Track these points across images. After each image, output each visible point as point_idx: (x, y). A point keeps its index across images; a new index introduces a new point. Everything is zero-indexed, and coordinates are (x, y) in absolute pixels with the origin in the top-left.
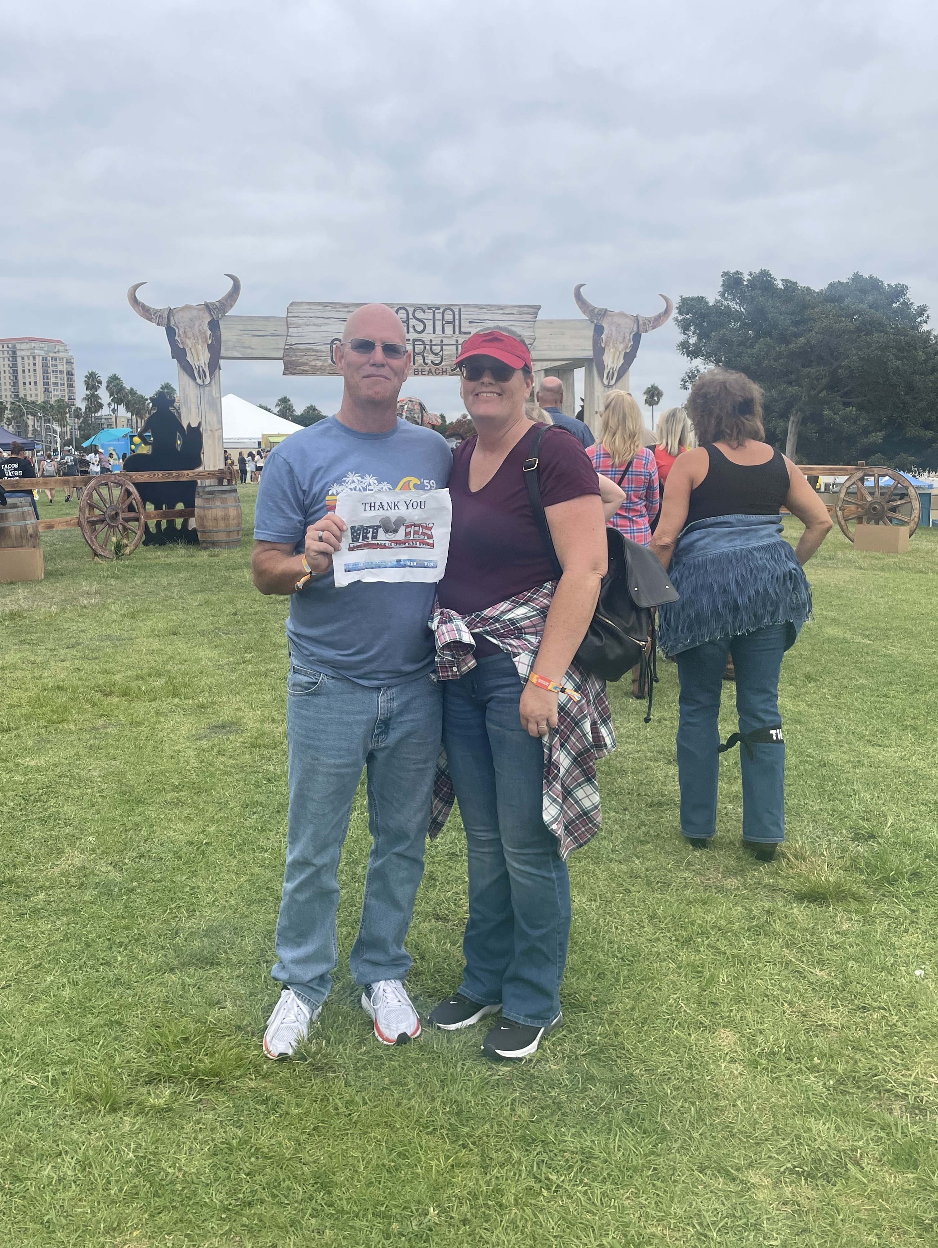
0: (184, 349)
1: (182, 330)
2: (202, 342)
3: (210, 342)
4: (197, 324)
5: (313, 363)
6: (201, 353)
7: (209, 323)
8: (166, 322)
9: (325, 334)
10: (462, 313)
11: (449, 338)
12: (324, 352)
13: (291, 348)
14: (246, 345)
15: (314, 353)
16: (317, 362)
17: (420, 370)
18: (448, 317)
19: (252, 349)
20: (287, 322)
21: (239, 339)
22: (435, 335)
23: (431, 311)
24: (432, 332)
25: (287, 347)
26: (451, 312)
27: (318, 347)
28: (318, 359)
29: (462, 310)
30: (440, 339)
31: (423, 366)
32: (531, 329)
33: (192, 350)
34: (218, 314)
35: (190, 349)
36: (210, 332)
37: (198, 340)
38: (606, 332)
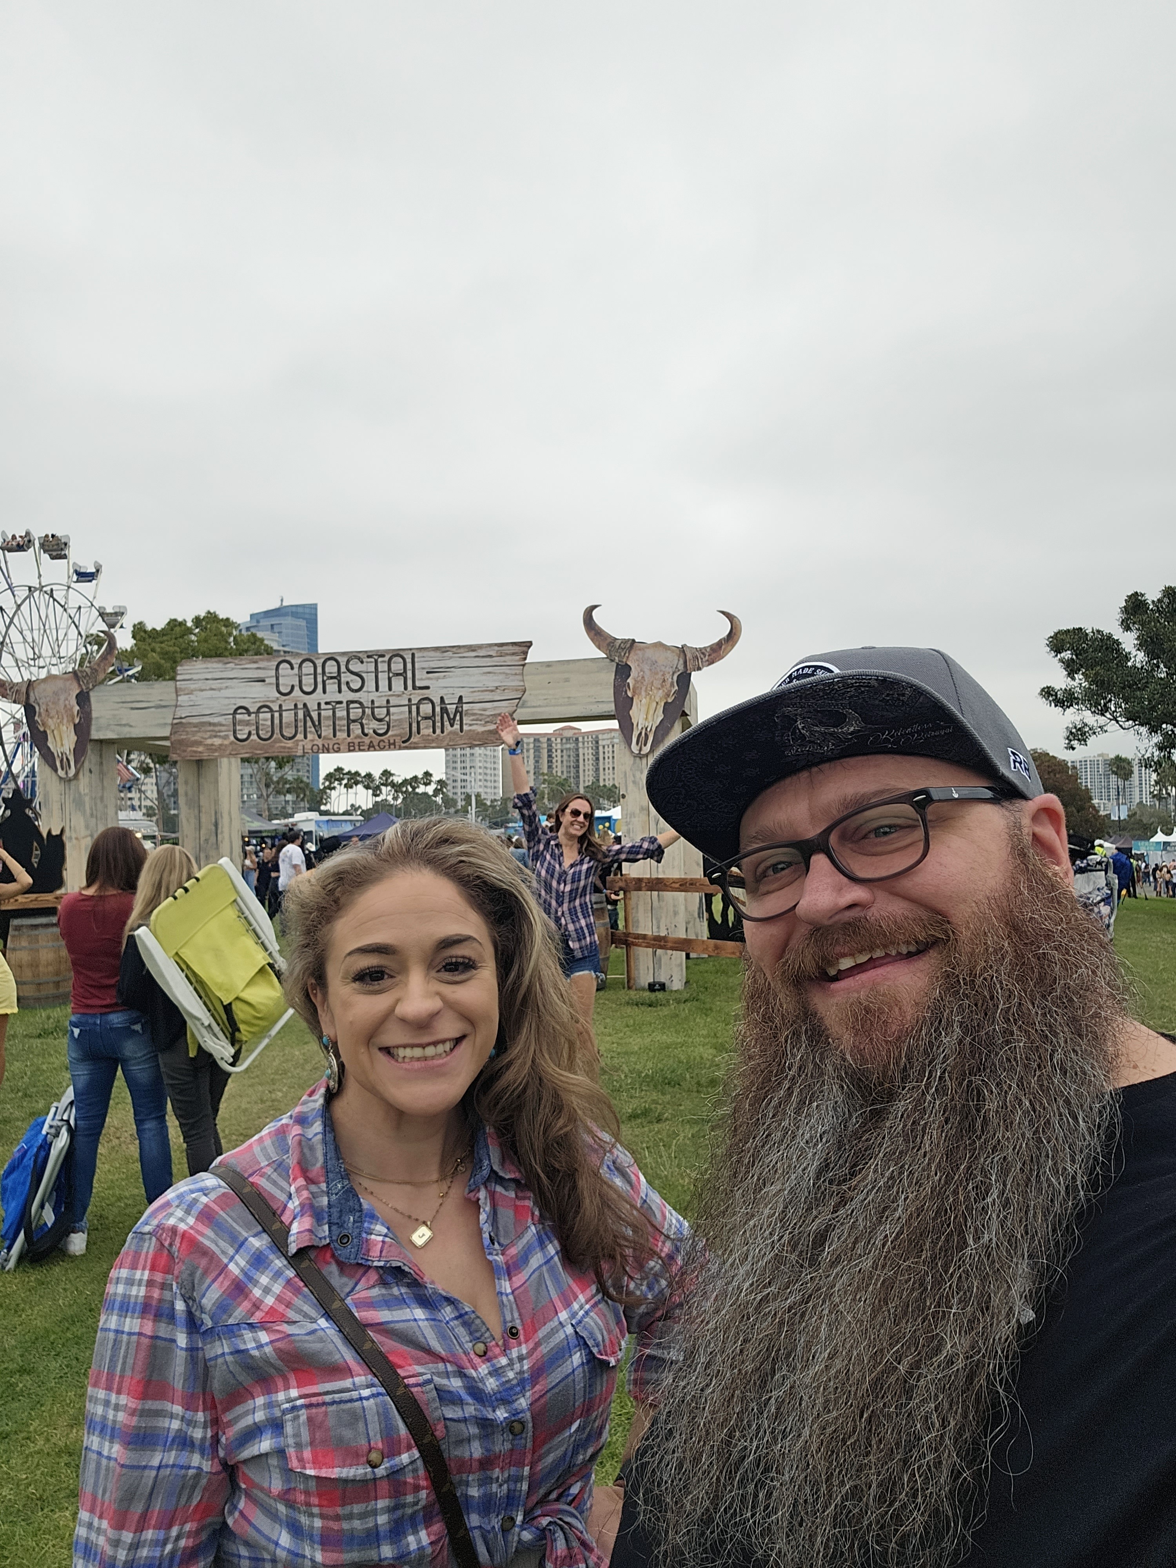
0: (46, 732)
1: (44, 707)
2: (68, 721)
3: (77, 721)
4: (62, 698)
5: (209, 741)
6: (66, 737)
7: (77, 696)
8: (24, 698)
9: (226, 701)
10: (416, 660)
11: (399, 696)
12: (223, 725)
13: (181, 723)
14: (124, 722)
15: (211, 728)
16: (215, 739)
17: (357, 744)
18: (397, 666)
19: (131, 726)
20: (176, 688)
21: (114, 715)
22: (378, 694)
23: (373, 660)
24: (374, 689)
25: (176, 721)
26: (401, 660)
27: (216, 720)
28: (215, 736)
29: (416, 655)
30: (386, 699)
31: (361, 738)
32: (519, 677)
33: (55, 732)
34: (88, 683)
35: (53, 731)
36: (78, 708)
37: (63, 719)
38: (634, 673)
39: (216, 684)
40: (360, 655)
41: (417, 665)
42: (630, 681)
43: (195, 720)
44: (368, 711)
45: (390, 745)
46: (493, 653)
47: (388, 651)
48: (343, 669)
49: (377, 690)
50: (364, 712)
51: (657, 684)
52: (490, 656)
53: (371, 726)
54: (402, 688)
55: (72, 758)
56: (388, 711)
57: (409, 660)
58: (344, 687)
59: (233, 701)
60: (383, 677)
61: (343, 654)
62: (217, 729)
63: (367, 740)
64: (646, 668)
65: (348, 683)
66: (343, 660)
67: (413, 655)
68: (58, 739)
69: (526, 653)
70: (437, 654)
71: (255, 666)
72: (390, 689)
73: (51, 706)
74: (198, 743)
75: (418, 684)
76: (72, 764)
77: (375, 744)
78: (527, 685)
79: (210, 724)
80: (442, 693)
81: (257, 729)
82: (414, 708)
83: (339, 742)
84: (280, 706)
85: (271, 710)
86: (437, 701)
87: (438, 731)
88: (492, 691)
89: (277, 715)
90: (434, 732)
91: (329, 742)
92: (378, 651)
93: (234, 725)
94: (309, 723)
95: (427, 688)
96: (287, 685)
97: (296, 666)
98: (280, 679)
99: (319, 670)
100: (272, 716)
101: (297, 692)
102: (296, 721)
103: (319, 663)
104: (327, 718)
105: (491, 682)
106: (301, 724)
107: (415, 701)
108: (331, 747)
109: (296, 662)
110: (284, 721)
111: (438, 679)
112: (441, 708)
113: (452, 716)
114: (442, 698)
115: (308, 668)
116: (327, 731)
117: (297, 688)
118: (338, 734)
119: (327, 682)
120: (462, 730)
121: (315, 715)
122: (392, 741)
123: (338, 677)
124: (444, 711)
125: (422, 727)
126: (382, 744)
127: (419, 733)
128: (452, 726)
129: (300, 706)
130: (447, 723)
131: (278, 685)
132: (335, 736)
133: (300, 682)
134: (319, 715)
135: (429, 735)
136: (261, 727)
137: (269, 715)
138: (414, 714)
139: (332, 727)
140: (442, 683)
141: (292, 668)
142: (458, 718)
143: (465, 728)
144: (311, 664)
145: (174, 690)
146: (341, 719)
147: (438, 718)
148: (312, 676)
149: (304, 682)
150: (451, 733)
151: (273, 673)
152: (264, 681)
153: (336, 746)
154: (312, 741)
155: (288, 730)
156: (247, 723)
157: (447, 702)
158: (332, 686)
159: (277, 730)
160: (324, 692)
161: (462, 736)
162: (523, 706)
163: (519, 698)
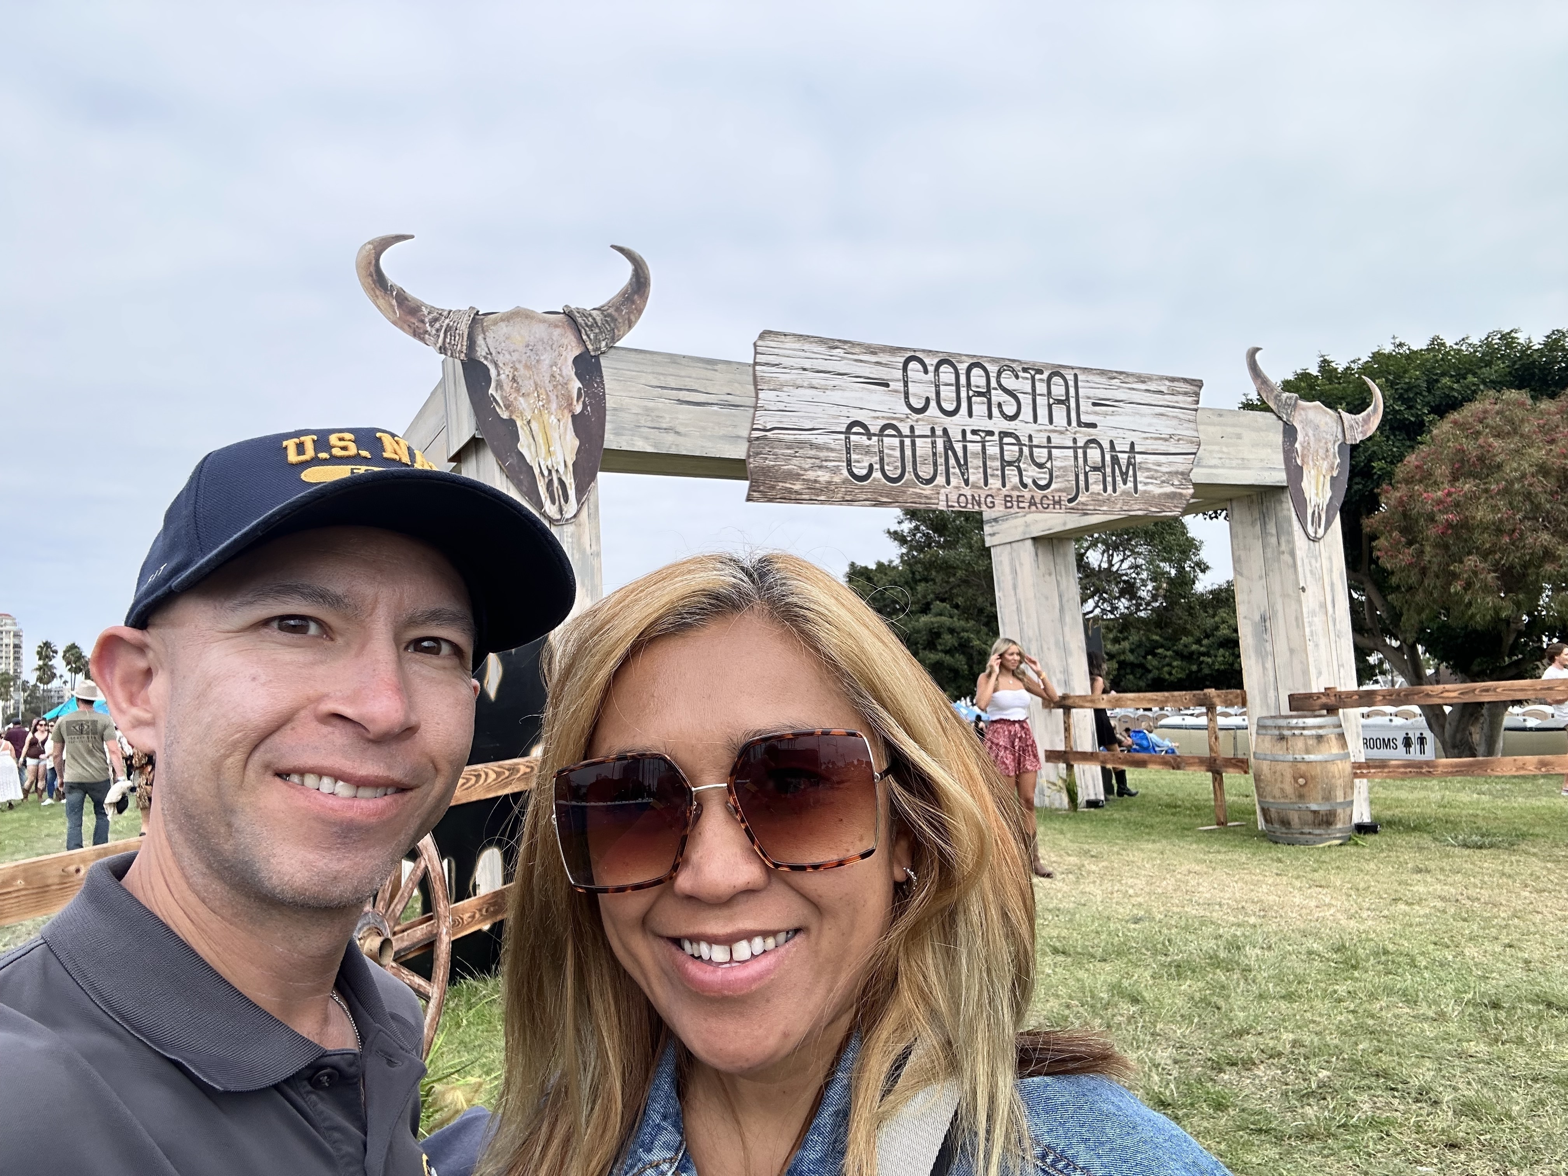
0: (512, 423)
1: (506, 371)
2: (560, 407)
3: (578, 409)
4: (546, 358)
5: (811, 475)
6: (555, 435)
7: (576, 361)
8: (462, 345)
9: (835, 410)
10: (1080, 384)
11: (1061, 433)
12: (832, 450)
13: (764, 438)
14: (664, 426)
15: (813, 452)
16: (820, 473)
17: (1015, 499)
18: (1058, 390)
19: (677, 433)
20: (755, 376)
21: (647, 409)
22: (1036, 427)
23: (1028, 376)
24: (1031, 420)
25: (756, 434)
26: (1061, 381)
27: (821, 439)
28: (820, 467)
29: (1080, 378)
30: (1046, 435)
31: (1020, 490)
32: (1192, 425)
33: (534, 425)
34: (597, 340)
35: (529, 422)
36: (578, 384)
37: (549, 401)
38: (1300, 437)
39: (818, 379)
40: (1014, 365)
41: (1081, 392)
42: (1297, 445)
43: (788, 436)
44: (1026, 450)
45: (1055, 503)
46: (1164, 389)
47: (1047, 366)
48: (993, 383)
49: (1035, 420)
50: (1021, 451)
51: (1322, 452)
52: (1161, 392)
53: (1031, 473)
54: (1064, 422)
55: (570, 481)
56: (1050, 453)
57: (1071, 383)
58: (995, 411)
59: (845, 411)
60: (1042, 401)
61: (993, 360)
62: (823, 454)
63: (1027, 494)
64: (1311, 433)
65: (1000, 405)
66: (993, 369)
67: (1076, 376)
68: (540, 439)
69: (1197, 394)
70: (1103, 380)
71: (874, 359)
72: (1051, 421)
73: (522, 371)
74: (794, 476)
75: (1084, 418)
76: (572, 493)
77: (1038, 500)
78: (1202, 437)
79: (812, 446)
80: (1112, 434)
81: (882, 460)
82: (1080, 451)
83: (993, 492)
84: (912, 428)
85: (900, 434)
86: (1106, 446)
87: (1110, 489)
88: (1166, 440)
89: (907, 442)
90: (1105, 490)
91: (980, 491)
92: (1034, 364)
93: (848, 452)
94: (952, 461)
95: (1093, 426)
96: (920, 397)
97: (931, 369)
98: (910, 384)
99: (963, 380)
100: (902, 443)
101: (933, 409)
102: (934, 454)
103: (962, 367)
104: (975, 454)
105: (1165, 427)
106: (941, 460)
107: (1081, 443)
108: (983, 500)
109: (931, 362)
110: (919, 452)
111: (1106, 414)
112: (1112, 457)
113: (1124, 470)
114: (1112, 442)
115: (947, 374)
116: (975, 476)
117: (933, 404)
118: (990, 481)
119: (974, 399)
120: (1136, 491)
121: (958, 447)
122: (1057, 498)
123: (986, 394)
124: (1115, 460)
125: (1090, 481)
126: (1045, 501)
127: (1087, 489)
128: (1125, 483)
129: (939, 432)
130: (1119, 479)
131: (907, 396)
132: (986, 484)
133: (938, 394)
134: (965, 448)
135: (1099, 494)
136: (886, 460)
137: (896, 441)
138: (1081, 461)
139: (981, 470)
140: (1111, 421)
141: (926, 372)
142: (1131, 472)
143: (1140, 487)
144: (952, 370)
145: (751, 379)
146: (993, 458)
147: (1108, 470)
148: (954, 388)
149: (942, 394)
150: (1124, 493)
151: (899, 374)
152: (887, 385)
153: (989, 499)
154: (957, 488)
155: (924, 468)
156: (867, 451)
157: (1117, 449)
158: (979, 408)
159: (909, 467)
160: (970, 414)
161: (1136, 499)
162: (1198, 466)
163: (1195, 454)
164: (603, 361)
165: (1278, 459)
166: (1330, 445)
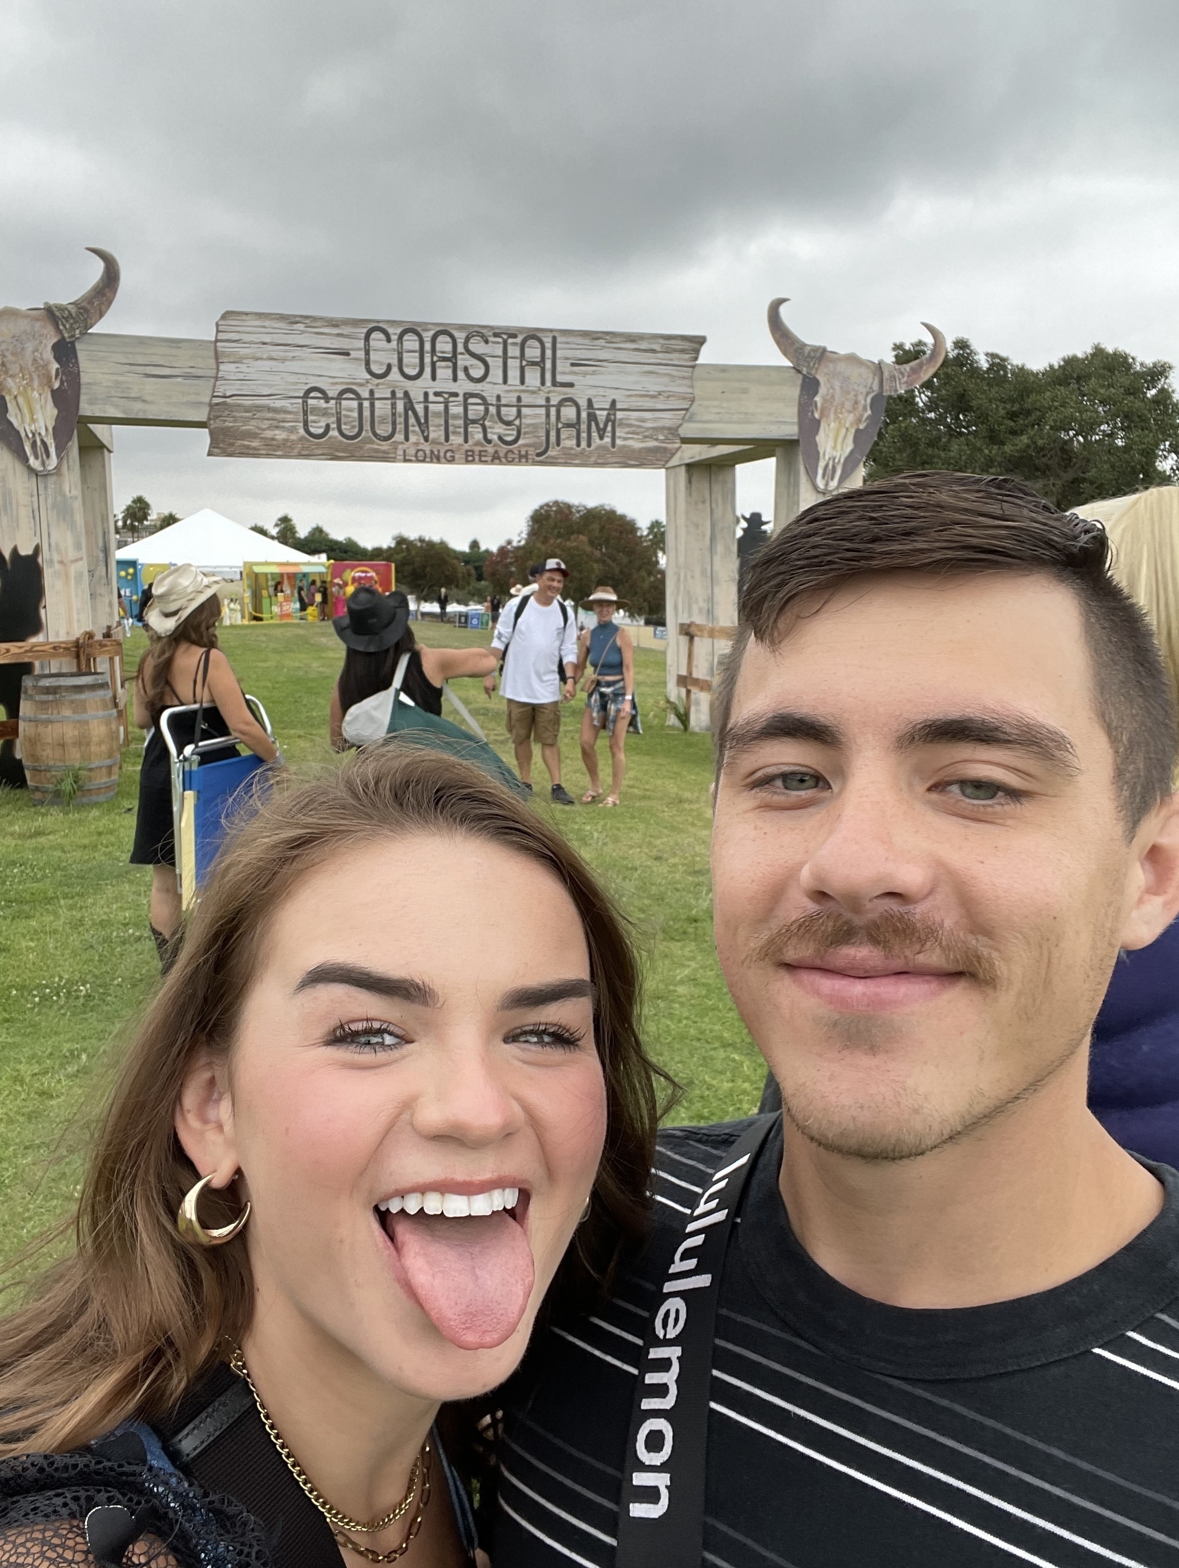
2: (41, 384)
3: (57, 385)
4: (30, 346)
5: (269, 434)
6: (37, 406)
7: (55, 347)
9: (293, 378)
10: (558, 346)
11: (533, 392)
12: (290, 413)
13: (224, 403)
14: (133, 395)
15: (270, 415)
16: (277, 432)
17: (477, 453)
18: (533, 352)
19: (144, 401)
20: (216, 351)
21: (117, 382)
22: (506, 387)
23: (500, 340)
24: (501, 380)
25: (216, 400)
26: (537, 344)
27: (278, 404)
28: (277, 427)
29: (559, 340)
30: (516, 395)
31: (483, 446)
32: (687, 382)
33: (20, 400)
34: (72, 329)
35: (16, 397)
36: (56, 366)
37: (31, 380)
38: (822, 390)
39: (277, 352)
40: (483, 331)
41: (559, 353)
42: (818, 399)
43: (247, 402)
44: (493, 410)
45: (521, 457)
46: (657, 347)
47: (522, 330)
48: (460, 348)
49: (505, 381)
50: (487, 410)
51: (848, 405)
52: (653, 351)
53: (496, 430)
54: (538, 383)
55: (50, 442)
56: (519, 412)
57: (548, 345)
58: (461, 375)
59: (303, 379)
60: (513, 364)
61: (461, 327)
62: (280, 416)
63: (490, 449)
64: (837, 385)
65: (466, 369)
66: (460, 336)
67: (554, 339)
68: (26, 411)
69: (697, 352)
70: (586, 341)
71: (336, 331)
72: (522, 382)
73: (10, 357)
74: (253, 435)
75: (560, 378)
76: (52, 450)
77: (502, 454)
78: (697, 392)
79: (269, 409)
80: (591, 393)
81: (339, 422)
82: (553, 411)
83: (454, 448)
84: (372, 392)
85: (358, 397)
86: (583, 403)
87: (584, 444)
88: (653, 397)
89: (366, 404)
90: (578, 445)
91: (439, 447)
92: (508, 328)
93: (305, 413)
94: (412, 420)
95: (571, 385)
96: (381, 364)
97: (394, 338)
98: (371, 353)
99: (428, 347)
100: (360, 406)
101: (395, 374)
102: (394, 414)
103: (427, 336)
104: (437, 414)
105: (653, 385)
106: (400, 420)
107: (554, 401)
108: (442, 454)
109: (394, 332)
110: (377, 413)
111: (585, 374)
112: (589, 415)
113: (601, 426)
114: (590, 402)
115: (411, 342)
116: (436, 433)
117: (395, 369)
118: (452, 437)
119: (438, 364)
120: (613, 445)
121: (420, 408)
122: (523, 453)
123: (453, 359)
124: (592, 417)
125: (563, 436)
126: (510, 455)
127: (558, 444)
128: (601, 438)
129: (400, 394)
130: (595, 434)
131: (367, 363)
132: (447, 439)
133: (400, 360)
134: (426, 409)
135: (571, 448)
136: (343, 420)
137: (355, 404)
138: (553, 418)
139: (443, 428)
140: (591, 380)
141: (389, 340)
142: (609, 428)
143: (619, 442)
144: (416, 338)
145: (212, 354)
146: (456, 417)
147: (584, 427)
148: (417, 354)
149: (405, 361)
150: (599, 447)
151: (361, 344)
152: (348, 354)
153: (449, 454)
154: (417, 444)
155: (383, 427)
156: (325, 413)
157: (596, 406)
158: (444, 372)
159: (367, 426)
160: (434, 378)
161: (613, 453)
162: (690, 420)
163: (687, 410)
164: (78, 346)
165: (792, 413)
166: (861, 398)
